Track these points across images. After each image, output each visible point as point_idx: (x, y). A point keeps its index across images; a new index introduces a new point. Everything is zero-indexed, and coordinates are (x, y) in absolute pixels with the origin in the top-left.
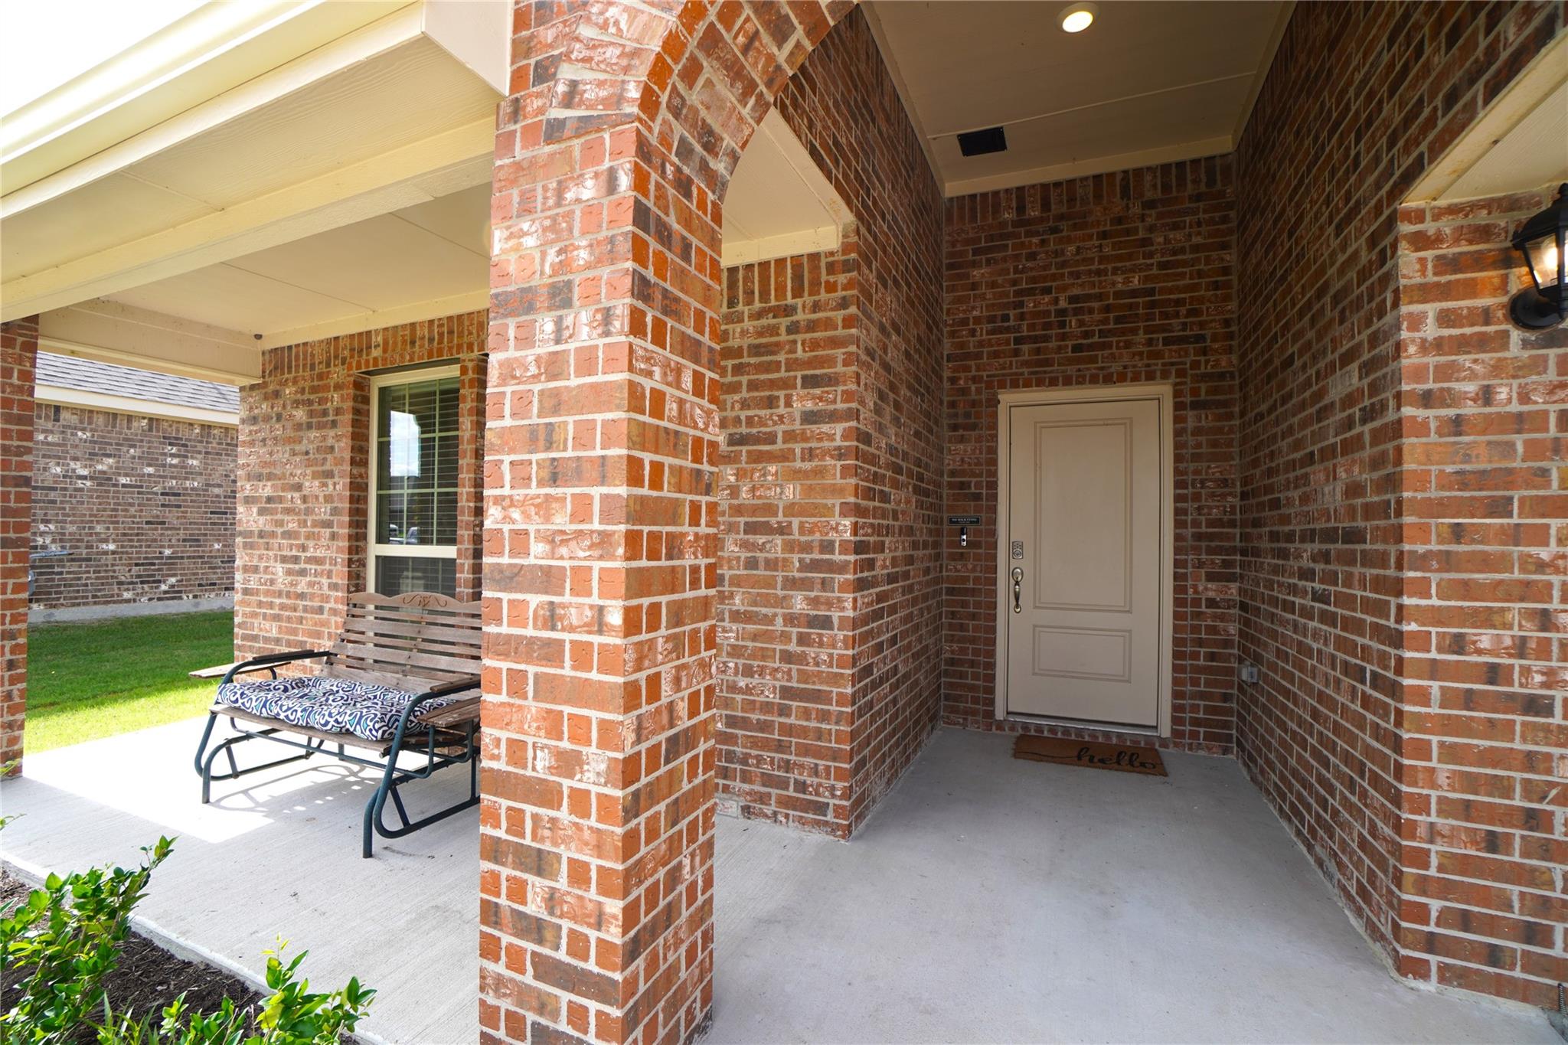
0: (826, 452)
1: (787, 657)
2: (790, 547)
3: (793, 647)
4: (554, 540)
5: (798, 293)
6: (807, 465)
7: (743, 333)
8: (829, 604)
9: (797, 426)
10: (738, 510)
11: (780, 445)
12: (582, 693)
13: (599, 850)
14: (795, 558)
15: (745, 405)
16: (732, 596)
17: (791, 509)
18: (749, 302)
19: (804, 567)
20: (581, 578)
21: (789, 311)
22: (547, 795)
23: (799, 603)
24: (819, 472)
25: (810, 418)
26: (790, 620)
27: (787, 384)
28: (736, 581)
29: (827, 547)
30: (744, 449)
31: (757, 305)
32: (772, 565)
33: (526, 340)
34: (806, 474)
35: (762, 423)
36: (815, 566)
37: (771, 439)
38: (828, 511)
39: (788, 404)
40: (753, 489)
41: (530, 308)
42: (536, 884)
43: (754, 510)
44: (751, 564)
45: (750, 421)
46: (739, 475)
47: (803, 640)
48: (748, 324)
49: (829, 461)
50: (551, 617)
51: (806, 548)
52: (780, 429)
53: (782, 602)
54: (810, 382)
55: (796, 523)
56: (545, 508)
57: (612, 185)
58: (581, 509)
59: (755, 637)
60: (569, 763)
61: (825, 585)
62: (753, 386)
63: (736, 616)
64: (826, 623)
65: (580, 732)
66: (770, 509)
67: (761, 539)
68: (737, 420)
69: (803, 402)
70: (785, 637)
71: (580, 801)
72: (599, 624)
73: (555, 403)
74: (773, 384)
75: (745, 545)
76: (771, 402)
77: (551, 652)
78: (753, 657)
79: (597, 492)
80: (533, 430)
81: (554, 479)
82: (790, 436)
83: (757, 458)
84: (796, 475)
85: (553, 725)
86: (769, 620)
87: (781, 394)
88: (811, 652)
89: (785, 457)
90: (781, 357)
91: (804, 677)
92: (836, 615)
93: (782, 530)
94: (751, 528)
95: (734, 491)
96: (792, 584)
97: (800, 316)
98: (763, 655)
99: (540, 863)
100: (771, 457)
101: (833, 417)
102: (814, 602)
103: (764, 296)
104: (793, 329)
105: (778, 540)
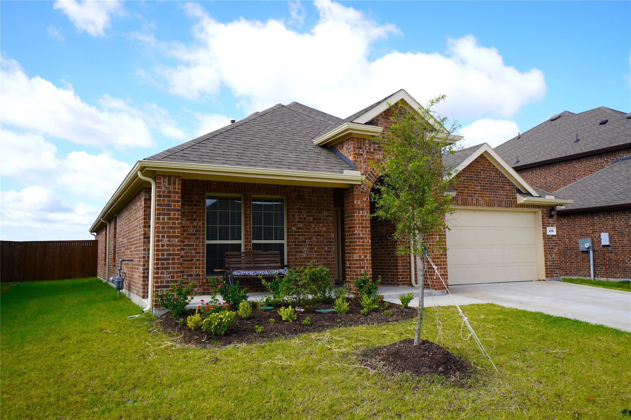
0: (329, 222)
1: (325, 258)
2: (324, 239)
3: (325, 256)
4: (363, 234)
5: (324, 194)
6: (327, 224)
7: (315, 199)
8: (331, 248)
9: (325, 217)
10: (315, 232)
11: (322, 221)
12: (367, 249)
13: (369, 264)
14: (325, 241)
15: (316, 213)
16: (314, 248)
17: (324, 232)
18: (316, 194)
19: (327, 242)
20: (366, 238)
21: (323, 197)
22: (363, 260)
23: (326, 248)
24: (329, 226)
25: (327, 216)
26: (325, 251)
27: (323, 210)
28: (315, 245)
29: (330, 238)
30: (316, 221)
31: (317, 195)
32: (321, 242)
33: (359, 213)
34: (326, 226)
35: (319, 216)
36: (329, 242)
37: (320, 219)
38: (330, 232)
39: (323, 213)
40: (318, 228)
41: (359, 210)
42: (363, 270)
43: (318, 232)
44: (318, 242)
45: (317, 216)
46: (315, 225)
47: (327, 255)
48: (316, 198)
49: (330, 224)
50: (363, 242)
51: (327, 239)
52: (322, 218)
53: (323, 248)
54: (327, 210)
55: (325, 234)
56: (362, 231)
57: (367, 199)
58: (366, 231)
59: (319, 255)
60: (366, 256)
61: (330, 245)
62: (317, 210)
63: (315, 252)
64: (330, 252)
65: (367, 253)
66: (321, 232)
67: (319, 237)
68: (314, 215)
69: (325, 213)
70: (324, 254)
71: (367, 260)
72: (368, 242)
73: (363, 220)
74: (321, 210)
75: (316, 238)
76: (320, 213)
77: (363, 245)
78: (319, 259)
79: (368, 229)
80: (360, 223)
81: (363, 228)
82: (324, 219)
83: (318, 223)
84: (325, 226)
85: (364, 253)
86: (321, 252)
87: (322, 211)
88: (328, 257)
89: (323, 223)
90: (322, 205)
91: (327, 261)
92: (332, 250)
93: (323, 236)
94: (317, 235)
95: (314, 228)
96: (325, 245)
97: (325, 198)
98: (320, 258)
99: (363, 268)
100: (321, 223)
101: (331, 216)
102: (328, 248)
103: (319, 194)
104: (324, 200)
105: (322, 237)
